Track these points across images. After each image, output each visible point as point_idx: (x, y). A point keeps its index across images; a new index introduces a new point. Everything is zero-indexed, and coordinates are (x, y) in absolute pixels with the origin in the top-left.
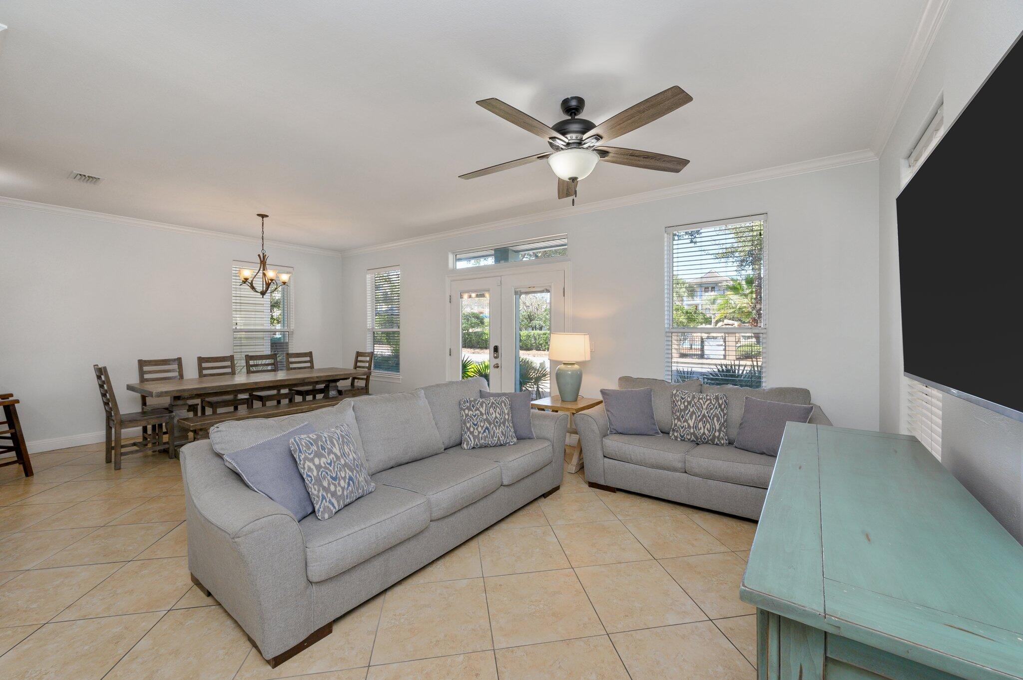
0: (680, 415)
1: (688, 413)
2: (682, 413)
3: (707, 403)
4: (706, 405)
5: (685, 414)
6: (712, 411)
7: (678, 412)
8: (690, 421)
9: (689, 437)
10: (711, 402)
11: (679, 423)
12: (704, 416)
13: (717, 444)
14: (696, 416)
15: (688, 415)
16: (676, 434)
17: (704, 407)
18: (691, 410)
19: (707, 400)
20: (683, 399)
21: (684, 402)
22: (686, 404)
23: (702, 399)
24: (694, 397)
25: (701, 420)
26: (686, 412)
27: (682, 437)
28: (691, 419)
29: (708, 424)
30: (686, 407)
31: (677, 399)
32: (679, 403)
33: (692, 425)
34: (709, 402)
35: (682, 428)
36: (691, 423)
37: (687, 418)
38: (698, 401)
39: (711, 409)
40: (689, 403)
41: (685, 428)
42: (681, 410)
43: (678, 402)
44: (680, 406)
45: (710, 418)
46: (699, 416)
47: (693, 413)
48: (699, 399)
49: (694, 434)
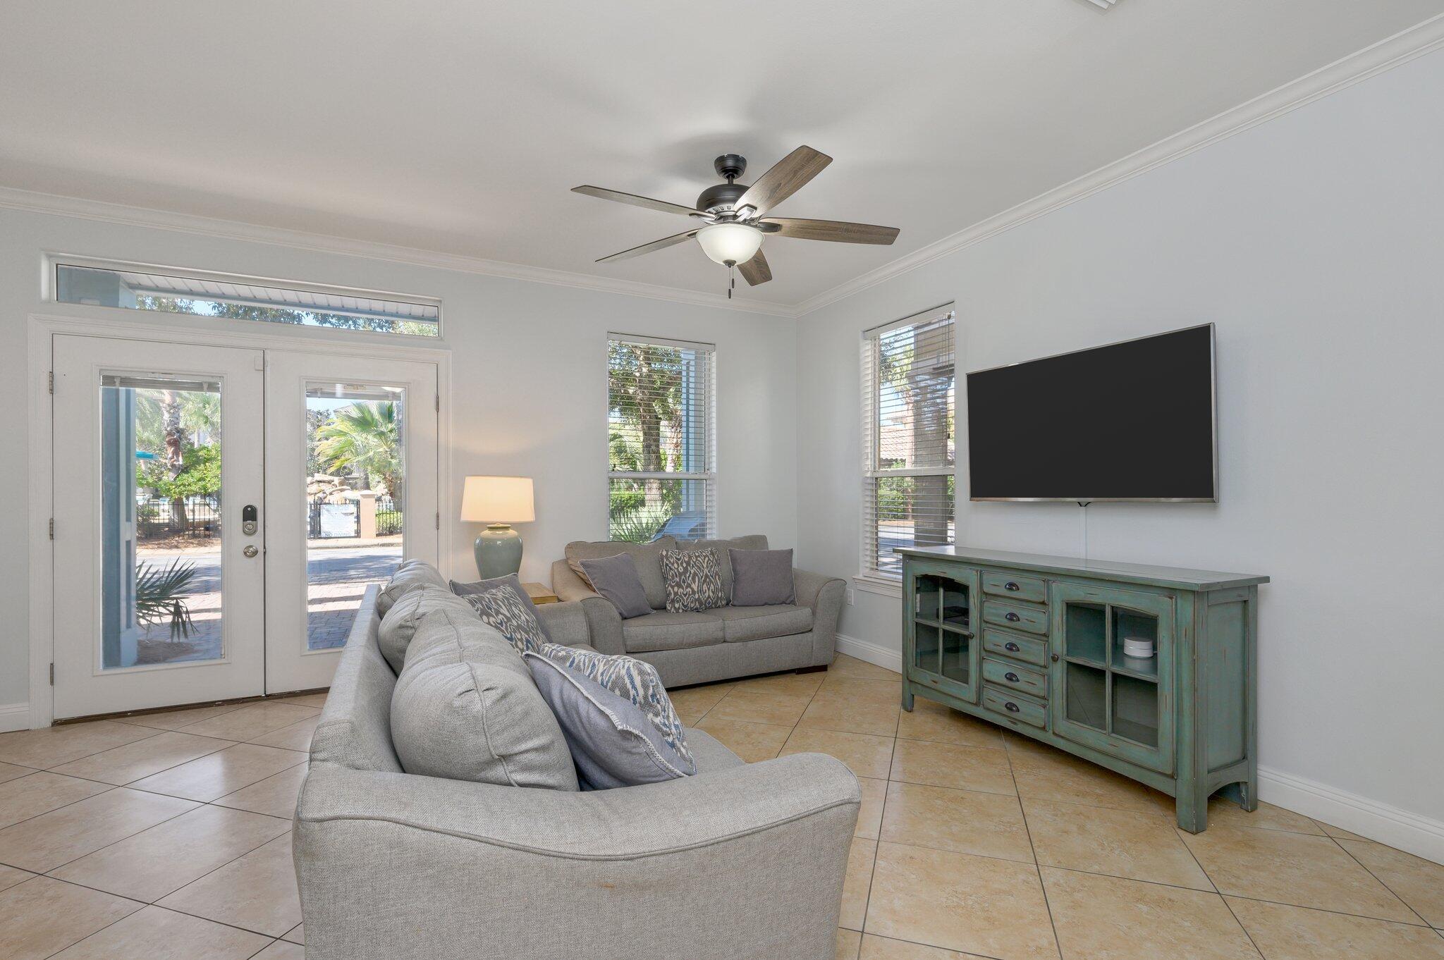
0: (680, 580)
1: (690, 576)
2: (683, 577)
3: (706, 561)
4: (706, 563)
5: (686, 577)
6: (712, 569)
7: (676, 577)
8: (693, 586)
9: (692, 605)
10: (709, 559)
11: (681, 590)
12: (707, 576)
13: (719, 607)
14: (699, 578)
15: (690, 578)
16: (677, 606)
17: (705, 566)
18: (692, 571)
19: (705, 557)
20: (679, 560)
21: (682, 564)
22: (685, 565)
23: (699, 556)
24: (690, 557)
25: (705, 581)
26: (688, 575)
27: (685, 606)
28: (694, 583)
29: (712, 585)
30: (686, 569)
31: (672, 561)
32: (676, 565)
33: (696, 590)
34: (707, 559)
35: (685, 595)
36: (695, 587)
37: (689, 582)
38: (697, 560)
39: (712, 566)
40: (688, 563)
41: (689, 595)
42: (680, 574)
43: (673, 564)
44: (677, 569)
45: (712, 577)
46: (702, 577)
47: (695, 574)
48: (696, 557)
49: (699, 599)
